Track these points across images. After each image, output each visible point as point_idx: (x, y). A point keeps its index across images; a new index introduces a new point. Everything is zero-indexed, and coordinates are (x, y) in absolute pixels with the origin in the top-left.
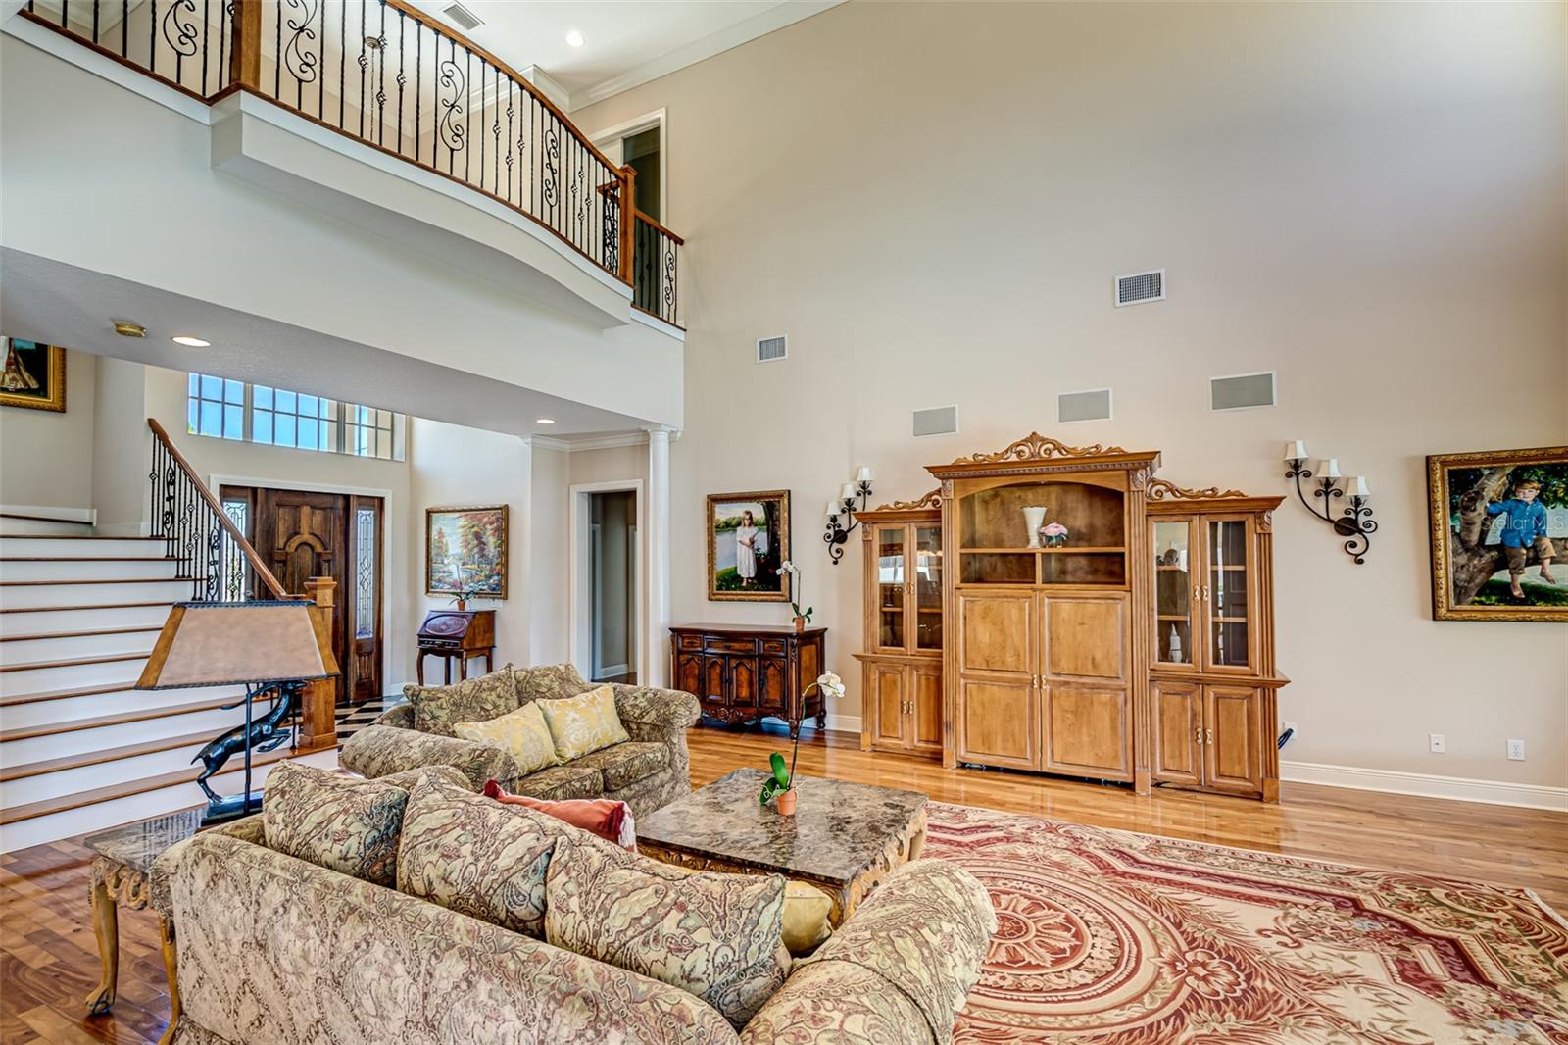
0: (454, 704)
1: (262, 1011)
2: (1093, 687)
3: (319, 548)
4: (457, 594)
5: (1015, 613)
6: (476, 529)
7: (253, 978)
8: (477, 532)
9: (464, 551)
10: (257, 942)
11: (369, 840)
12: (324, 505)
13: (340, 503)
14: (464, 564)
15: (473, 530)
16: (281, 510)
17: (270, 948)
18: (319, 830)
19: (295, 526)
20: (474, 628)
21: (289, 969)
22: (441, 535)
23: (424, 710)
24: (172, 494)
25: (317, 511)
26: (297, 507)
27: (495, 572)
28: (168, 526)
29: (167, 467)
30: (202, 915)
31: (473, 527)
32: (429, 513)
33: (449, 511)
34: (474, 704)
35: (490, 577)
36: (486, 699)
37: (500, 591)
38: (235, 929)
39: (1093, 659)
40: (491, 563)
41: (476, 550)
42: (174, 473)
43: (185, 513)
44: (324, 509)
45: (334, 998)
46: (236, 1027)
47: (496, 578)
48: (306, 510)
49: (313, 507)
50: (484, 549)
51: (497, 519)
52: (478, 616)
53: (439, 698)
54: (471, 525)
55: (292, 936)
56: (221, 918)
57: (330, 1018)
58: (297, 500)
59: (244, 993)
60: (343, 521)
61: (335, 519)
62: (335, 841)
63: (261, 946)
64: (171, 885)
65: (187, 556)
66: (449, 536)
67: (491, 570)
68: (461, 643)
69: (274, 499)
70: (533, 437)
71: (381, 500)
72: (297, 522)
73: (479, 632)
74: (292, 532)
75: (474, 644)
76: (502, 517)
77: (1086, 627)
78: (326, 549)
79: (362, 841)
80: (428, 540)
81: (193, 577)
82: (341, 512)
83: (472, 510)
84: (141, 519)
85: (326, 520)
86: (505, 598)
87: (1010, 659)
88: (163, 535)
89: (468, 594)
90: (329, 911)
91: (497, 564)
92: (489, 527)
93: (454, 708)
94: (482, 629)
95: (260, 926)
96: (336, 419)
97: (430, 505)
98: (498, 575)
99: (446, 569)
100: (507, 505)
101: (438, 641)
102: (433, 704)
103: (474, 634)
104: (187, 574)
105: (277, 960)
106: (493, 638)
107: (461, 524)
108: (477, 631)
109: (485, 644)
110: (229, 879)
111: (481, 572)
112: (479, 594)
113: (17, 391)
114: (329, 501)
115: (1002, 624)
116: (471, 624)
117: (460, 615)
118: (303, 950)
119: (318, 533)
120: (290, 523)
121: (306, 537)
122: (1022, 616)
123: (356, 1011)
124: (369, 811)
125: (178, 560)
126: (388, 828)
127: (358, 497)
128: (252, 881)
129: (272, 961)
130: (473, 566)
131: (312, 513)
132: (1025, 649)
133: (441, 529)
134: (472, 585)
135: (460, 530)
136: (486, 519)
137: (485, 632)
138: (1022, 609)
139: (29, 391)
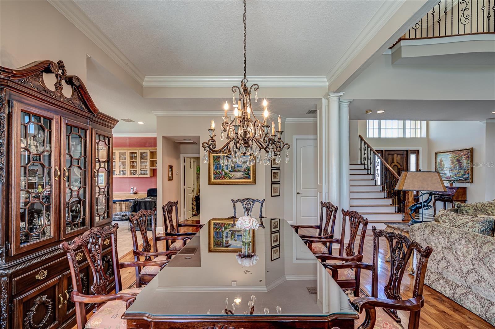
0: (474, 209)
1: (449, 265)
3: (399, 167)
4: (449, 181)
6: (457, 158)
7: (446, 256)
8: (458, 159)
9: (452, 166)
10: (448, 247)
11: (482, 230)
12: (401, 154)
13: (405, 153)
14: (451, 170)
15: (456, 158)
16: (389, 156)
17: (453, 249)
18: (463, 225)
19: (392, 160)
20: (458, 193)
21: (461, 255)
22: (441, 161)
23: (463, 210)
24: (365, 153)
25: (399, 156)
26: (393, 155)
27: (466, 173)
28: (364, 161)
29: (364, 146)
30: (427, 240)
31: (456, 157)
32: (436, 154)
33: (445, 152)
34: (483, 210)
35: (464, 175)
36: (488, 209)
37: (470, 179)
38: (440, 244)
40: (465, 169)
41: (457, 165)
42: (366, 148)
43: (369, 158)
44: (401, 155)
45: (479, 264)
46: (438, 268)
47: (467, 175)
48: (395, 155)
49: (398, 155)
50: (461, 165)
51: (468, 153)
52: (459, 189)
53: (469, 207)
54: (454, 156)
55: (462, 247)
56: (434, 241)
57: (478, 268)
58: (392, 153)
59: (442, 260)
60: (406, 158)
61: (404, 157)
62: (470, 228)
63: (450, 249)
64: (416, 233)
65: (370, 168)
66: (445, 161)
67: (465, 172)
68: (453, 198)
69: (387, 153)
70: (486, 120)
71: (418, 151)
72: (393, 159)
73: (460, 195)
74: (392, 162)
75: (458, 199)
76: (470, 153)
78: (401, 167)
79: (480, 229)
80: (436, 163)
81: (371, 174)
82: (405, 155)
83: (455, 151)
84: (358, 160)
85: (401, 158)
86: (472, 182)
88: (363, 163)
89: (454, 181)
90: (478, 241)
91: (468, 170)
92: (463, 157)
93: (475, 211)
94: (461, 194)
95: (449, 243)
96: (403, 127)
97: (436, 151)
98: (468, 174)
99: (443, 172)
100: (473, 148)
101: (443, 197)
102: (466, 208)
103: (458, 195)
104: (370, 173)
105: (456, 252)
106: (466, 197)
107: (451, 156)
108: (459, 194)
109: (462, 199)
110: (438, 232)
111: (460, 173)
112: (458, 181)
114: (402, 152)
116: (456, 192)
117: (451, 188)
118: (467, 250)
119: (399, 162)
120: (391, 159)
121: (395, 163)
123: (490, 268)
124: (482, 222)
125: (367, 169)
126: (488, 228)
127: (411, 150)
128: (446, 232)
129: (454, 252)
130: (456, 171)
131: (397, 156)
133: (441, 159)
134: (455, 178)
135: (450, 159)
136: (462, 154)
137: (462, 195)
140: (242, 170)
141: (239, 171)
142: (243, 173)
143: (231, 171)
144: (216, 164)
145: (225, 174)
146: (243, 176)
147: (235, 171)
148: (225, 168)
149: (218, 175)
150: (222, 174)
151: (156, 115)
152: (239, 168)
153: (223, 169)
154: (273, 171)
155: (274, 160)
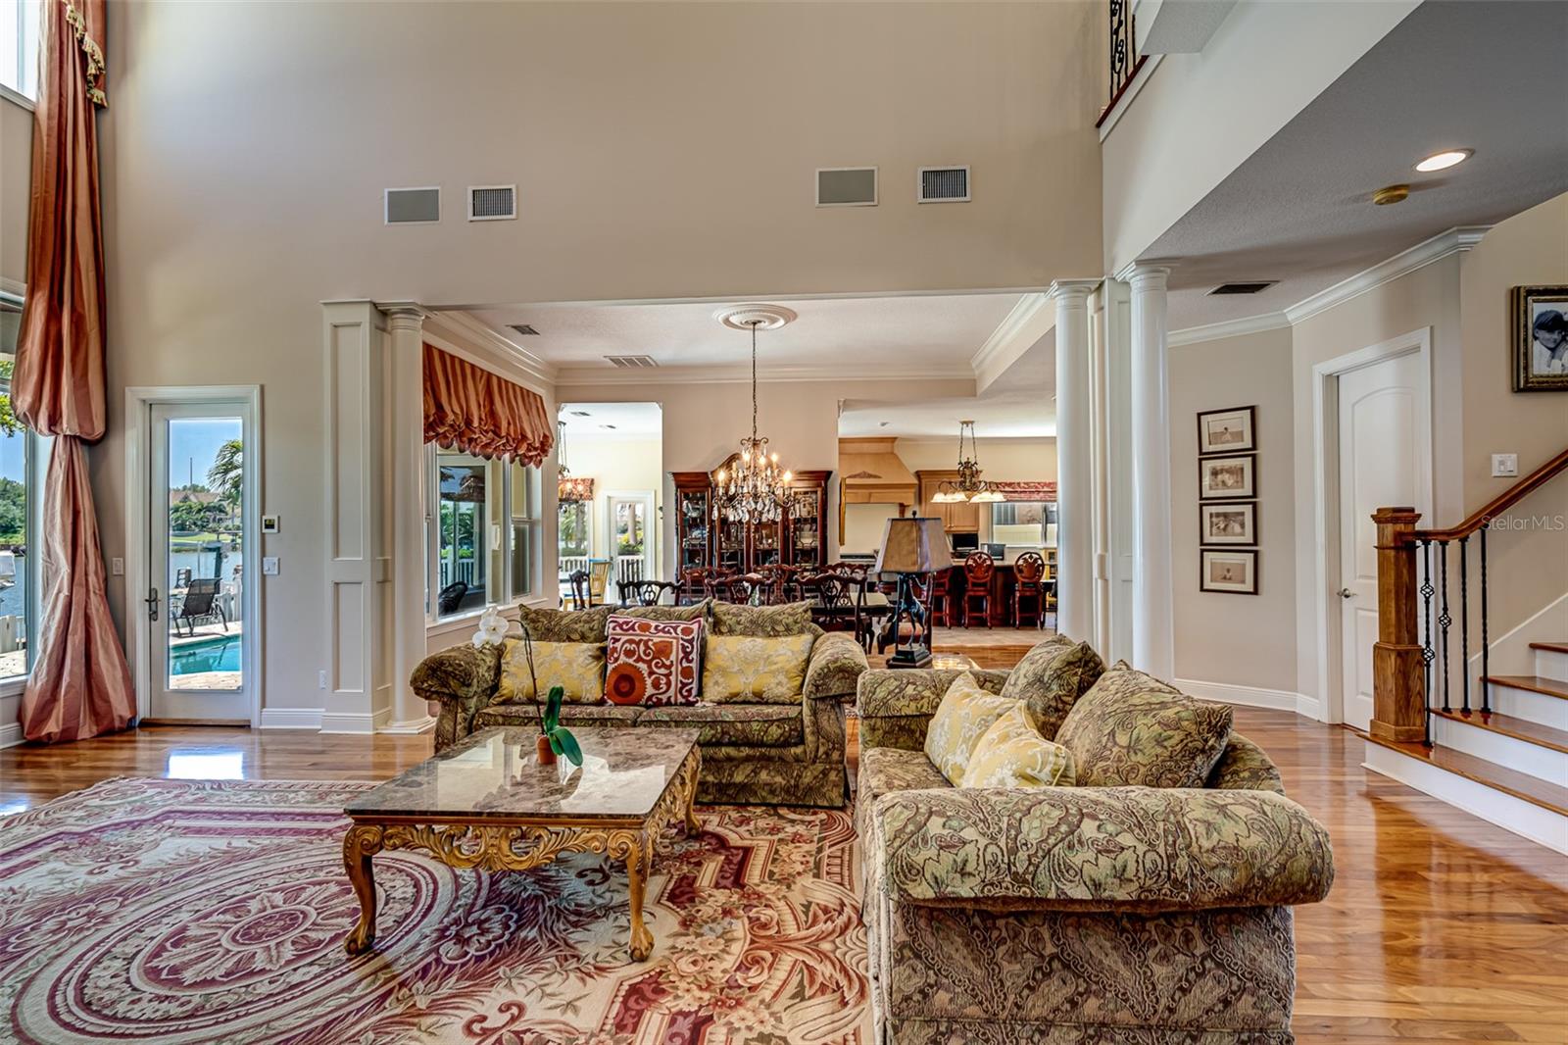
154: (1207, 510)
155: (1215, 473)
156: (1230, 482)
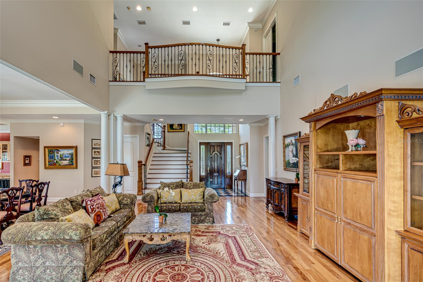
2: (362, 230)
3: (219, 154)
5: (331, 183)
9: (243, 155)
14: (243, 158)
15: (244, 149)
16: (211, 147)
32: (240, 145)
39: (360, 214)
44: (220, 146)
49: (217, 146)
58: (214, 144)
70: (249, 124)
71: (232, 143)
72: (214, 149)
74: (213, 151)
76: (247, 146)
77: (357, 195)
80: (240, 152)
82: (223, 146)
85: (220, 148)
87: (330, 205)
91: (246, 158)
96: (223, 126)
97: (240, 143)
100: (247, 143)
113: (179, 129)
114: (220, 144)
115: (327, 188)
119: (219, 151)
121: (216, 152)
122: (334, 185)
127: (227, 142)
132: (334, 202)
138: (333, 182)
139: (180, 129)
140: (68, 159)
141: (66, 160)
142: (68, 161)
143: (60, 160)
144: (50, 155)
145: (56, 162)
146: (68, 163)
147: (63, 160)
148: (56, 158)
149: (52, 163)
150: (54, 162)
151: (9, 122)
152: (66, 158)
153: (55, 159)
154: (93, 160)
155: (95, 152)
156: (98, 154)
